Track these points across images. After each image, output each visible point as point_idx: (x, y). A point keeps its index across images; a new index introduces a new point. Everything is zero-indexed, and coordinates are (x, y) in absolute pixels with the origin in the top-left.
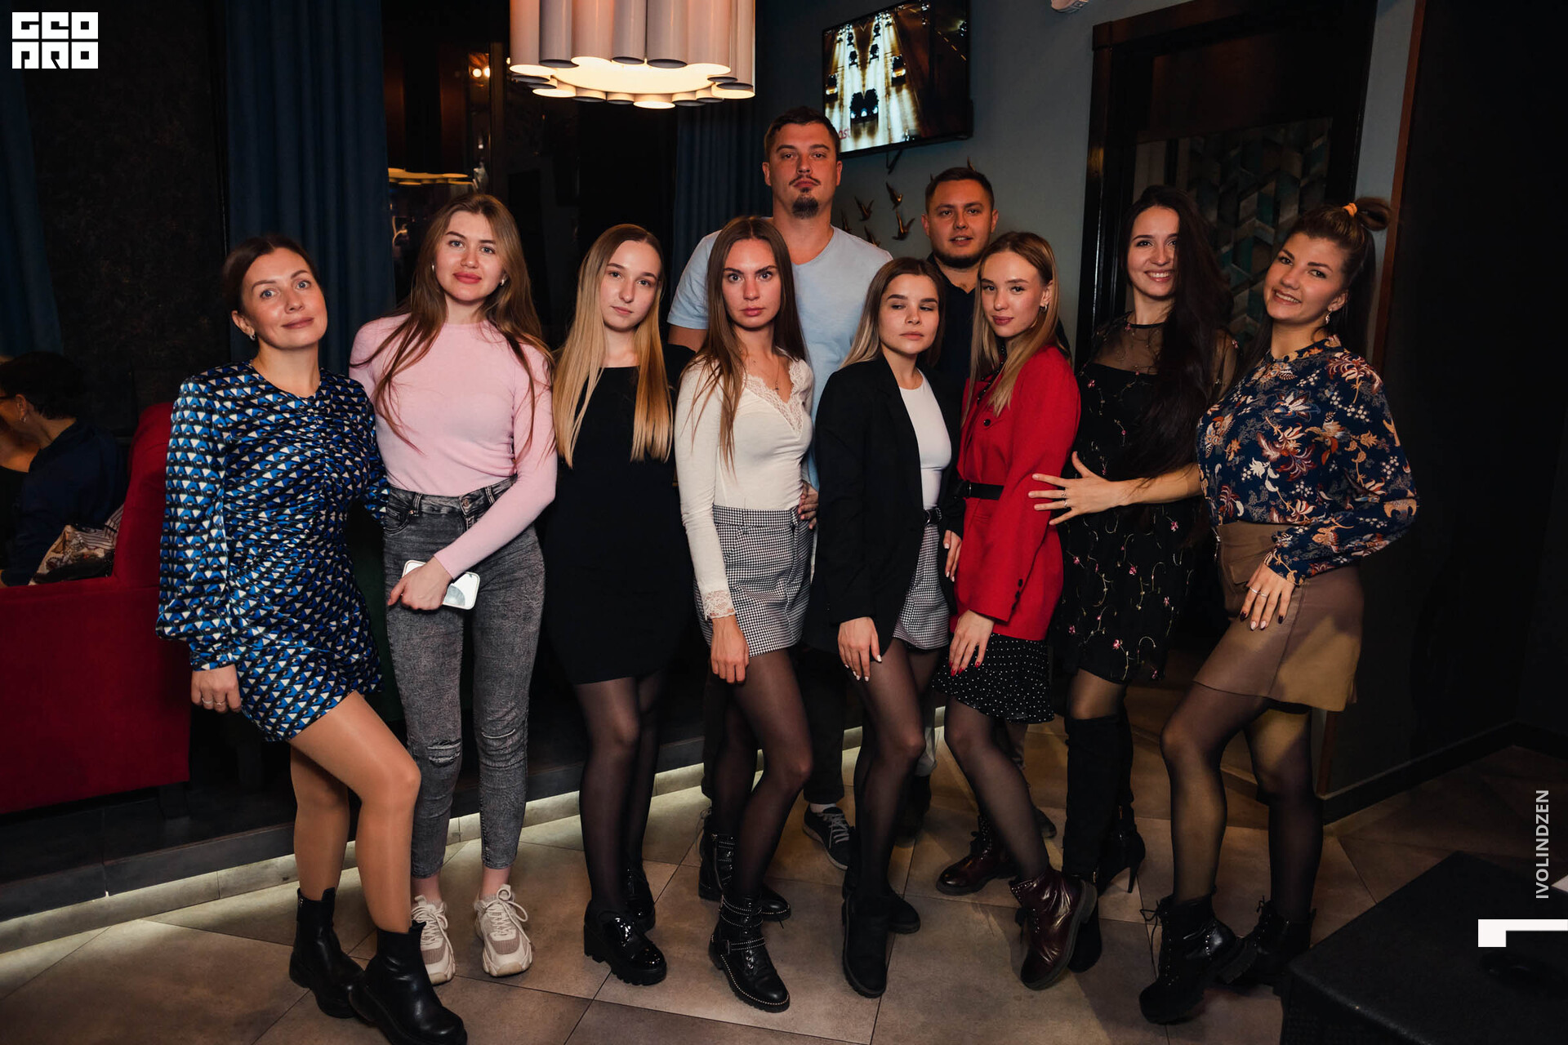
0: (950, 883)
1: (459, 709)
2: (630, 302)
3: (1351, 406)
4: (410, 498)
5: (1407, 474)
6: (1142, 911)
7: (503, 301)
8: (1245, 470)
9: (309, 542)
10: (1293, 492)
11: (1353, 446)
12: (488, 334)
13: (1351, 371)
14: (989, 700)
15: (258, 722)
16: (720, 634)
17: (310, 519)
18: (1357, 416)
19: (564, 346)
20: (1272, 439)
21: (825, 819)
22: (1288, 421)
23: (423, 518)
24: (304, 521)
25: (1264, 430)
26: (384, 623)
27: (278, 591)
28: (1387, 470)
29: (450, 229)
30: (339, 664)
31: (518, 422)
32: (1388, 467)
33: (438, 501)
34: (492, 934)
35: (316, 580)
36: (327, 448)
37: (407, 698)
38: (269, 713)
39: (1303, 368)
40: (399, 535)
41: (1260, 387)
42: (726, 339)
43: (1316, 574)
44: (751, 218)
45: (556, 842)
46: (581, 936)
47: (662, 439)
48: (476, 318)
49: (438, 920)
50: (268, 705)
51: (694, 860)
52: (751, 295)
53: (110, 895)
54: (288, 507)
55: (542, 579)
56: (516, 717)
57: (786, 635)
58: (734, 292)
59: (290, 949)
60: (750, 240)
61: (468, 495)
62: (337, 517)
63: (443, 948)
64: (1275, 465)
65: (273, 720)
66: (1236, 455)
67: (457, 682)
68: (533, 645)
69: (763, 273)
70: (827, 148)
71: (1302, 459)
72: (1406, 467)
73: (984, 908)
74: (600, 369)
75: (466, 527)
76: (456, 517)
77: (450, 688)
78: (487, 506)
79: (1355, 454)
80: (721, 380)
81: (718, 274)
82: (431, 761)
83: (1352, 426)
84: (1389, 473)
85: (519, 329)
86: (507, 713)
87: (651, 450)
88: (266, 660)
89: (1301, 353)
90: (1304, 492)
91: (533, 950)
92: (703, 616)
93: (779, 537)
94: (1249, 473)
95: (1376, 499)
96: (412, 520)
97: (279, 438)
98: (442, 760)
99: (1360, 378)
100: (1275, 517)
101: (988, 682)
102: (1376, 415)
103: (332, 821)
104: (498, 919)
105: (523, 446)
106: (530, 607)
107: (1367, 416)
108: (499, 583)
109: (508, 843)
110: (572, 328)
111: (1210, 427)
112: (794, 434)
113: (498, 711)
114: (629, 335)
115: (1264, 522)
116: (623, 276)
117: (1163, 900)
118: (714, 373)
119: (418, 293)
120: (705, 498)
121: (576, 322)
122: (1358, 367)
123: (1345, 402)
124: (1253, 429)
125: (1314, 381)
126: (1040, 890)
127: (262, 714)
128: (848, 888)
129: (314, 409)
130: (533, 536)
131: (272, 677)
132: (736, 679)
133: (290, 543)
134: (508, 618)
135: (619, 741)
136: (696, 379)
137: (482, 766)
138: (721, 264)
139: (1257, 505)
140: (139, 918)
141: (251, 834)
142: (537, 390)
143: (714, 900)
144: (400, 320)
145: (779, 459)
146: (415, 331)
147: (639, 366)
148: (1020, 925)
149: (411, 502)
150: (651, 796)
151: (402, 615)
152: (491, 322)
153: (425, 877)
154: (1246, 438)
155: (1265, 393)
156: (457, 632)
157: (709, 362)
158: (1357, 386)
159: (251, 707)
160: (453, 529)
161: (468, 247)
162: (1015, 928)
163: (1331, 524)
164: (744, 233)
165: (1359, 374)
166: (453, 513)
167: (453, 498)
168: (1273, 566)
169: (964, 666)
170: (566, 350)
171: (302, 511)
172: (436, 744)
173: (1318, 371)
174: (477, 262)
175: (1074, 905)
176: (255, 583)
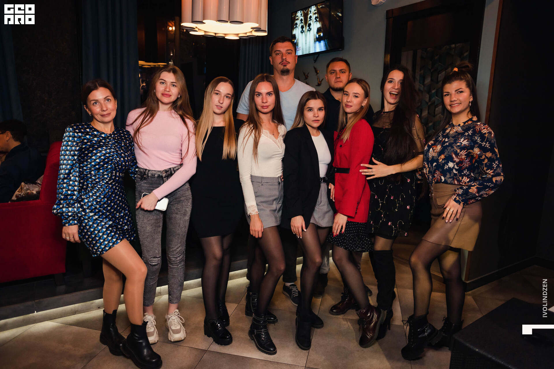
0: (334, 311)
1: (161, 246)
2: (222, 103)
3: (484, 142)
4: (145, 171)
5: (501, 167)
6: (402, 321)
7: (179, 103)
8: (446, 165)
9: (110, 182)
10: (463, 173)
11: (483, 157)
12: (174, 115)
13: (484, 130)
14: (347, 245)
15: (91, 248)
16: (253, 220)
17: (109, 174)
18: (486, 146)
19: (199, 119)
20: (457, 154)
21: (290, 288)
22: (462, 148)
23: (149, 178)
24: (107, 175)
25: (454, 151)
26: (135, 215)
27: (98, 200)
28: (494, 166)
29: (161, 78)
30: (120, 229)
31: (183, 146)
32: (495, 164)
33: (154, 172)
34: (172, 327)
35: (112, 197)
36: (115, 149)
37: (142, 241)
38: (95, 245)
39: (466, 128)
40: (140, 184)
41: (450, 135)
42: (255, 117)
43: (470, 204)
44: (265, 74)
45: (195, 296)
46: (203, 329)
47: (233, 153)
48: (169, 109)
49: (153, 322)
50: (94, 242)
51: (244, 302)
52: (265, 101)
53: (37, 312)
54: (101, 169)
55: (191, 201)
56: (181, 250)
57: (276, 221)
58: (258, 100)
59: (100, 332)
60: (265, 82)
61: (165, 170)
62: (119, 174)
63: (154, 331)
64: (457, 164)
65: (96, 248)
66: (443, 160)
67: (160, 236)
68: (187, 224)
69: (269, 94)
70: (292, 50)
71: (467, 162)
72: (500, 165)
73: (346, 320)
74: (212, 127)
75: (164, 182)
76: (160, 178)
77: (157, 238)
78: (171, 175)
79: (484, 160)
80: (254, 131)
81: (253, 94)
82: (150, 264)
83: (484, 150)
84: (495, 167)
85: (184, 113)
86: (178, 248)
87: (229, 155)
88: (94, 226)
89: (464, 123)
90: (467, 173)
91: (186, 333)
92: (247, 214)
93: (274, 187)
94: (448, 166)
95: (490, 176)
96: (145, 179)
97: (98, 145)
98: (154, 264)
99: (488, 132)
100: (456, 182)
101: (347, 238)
102: (492, 146)
103: (116, 286)
104: (174, 322)
105: (185, 154)
106: (186, 211)
107: (489, 146)
108: (175, 202)
109: (178, 295)
110: (202, 113)
111: (431, 149)
112: (280, 150)
113: (174, 247)
114: (222, 116)
115: (452, 184)
116: (220, 94)
117: (409, 317)
118: (251, 129)
119: (149, 100)
120: (248, 172)
121: (204, 111)
122: (487, 129)
123: (482, 141)
124: (450, 151)
125: (471, 133)
126: (366, 313)
127: (92, 245)
128: (298, 312)
129: (111, 137)
130: (188, 185)
131: (96, 232)
132: (259, 237)
133: (103, 183)
134: (178, 214)
135: (215, 258)
136: (245, 131)
137: (169, 267)
138: (254, 90)
139: (449, 178)
140: (47, 321)
141: (87, 291)
142: (190, 135)
143: (250, 316)
144: (143, 109)
145: (274, 159)
146: (148, 114)
147: (225, 126)
148: (359, 325)
149: (145, 173)
150: (228, 280)
151: (141, 212)
152: (175, 111)
153: (148, 306)
154: (448, 154)
155: (453, 137)
156: (160, 219)
157: (249, 125)
158: (486, 135)
159: (88, 243)
160: (159, 182)
161: (167, 84)
162: (358, 326)
163: (475, 185)
164: (262, 79)
165: (487, 131)
166: (160, 177)
167: (159, 171)
168: (455, 200)
169: (338, 233)
170: (200, 120)
171: (106, 171)
172: (152, 258)
173: (472, 130)
174: (170, 90)
175: (378, 318)
176: (91, 197)
